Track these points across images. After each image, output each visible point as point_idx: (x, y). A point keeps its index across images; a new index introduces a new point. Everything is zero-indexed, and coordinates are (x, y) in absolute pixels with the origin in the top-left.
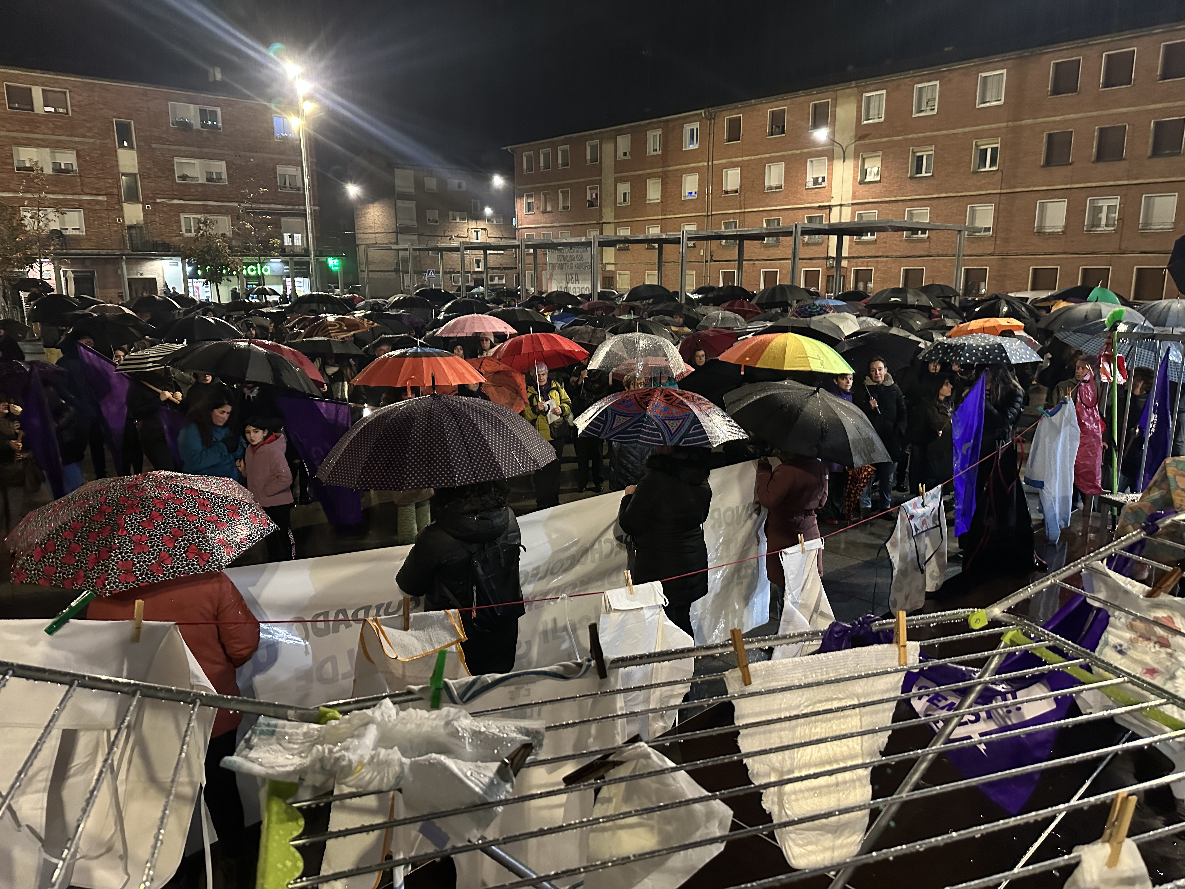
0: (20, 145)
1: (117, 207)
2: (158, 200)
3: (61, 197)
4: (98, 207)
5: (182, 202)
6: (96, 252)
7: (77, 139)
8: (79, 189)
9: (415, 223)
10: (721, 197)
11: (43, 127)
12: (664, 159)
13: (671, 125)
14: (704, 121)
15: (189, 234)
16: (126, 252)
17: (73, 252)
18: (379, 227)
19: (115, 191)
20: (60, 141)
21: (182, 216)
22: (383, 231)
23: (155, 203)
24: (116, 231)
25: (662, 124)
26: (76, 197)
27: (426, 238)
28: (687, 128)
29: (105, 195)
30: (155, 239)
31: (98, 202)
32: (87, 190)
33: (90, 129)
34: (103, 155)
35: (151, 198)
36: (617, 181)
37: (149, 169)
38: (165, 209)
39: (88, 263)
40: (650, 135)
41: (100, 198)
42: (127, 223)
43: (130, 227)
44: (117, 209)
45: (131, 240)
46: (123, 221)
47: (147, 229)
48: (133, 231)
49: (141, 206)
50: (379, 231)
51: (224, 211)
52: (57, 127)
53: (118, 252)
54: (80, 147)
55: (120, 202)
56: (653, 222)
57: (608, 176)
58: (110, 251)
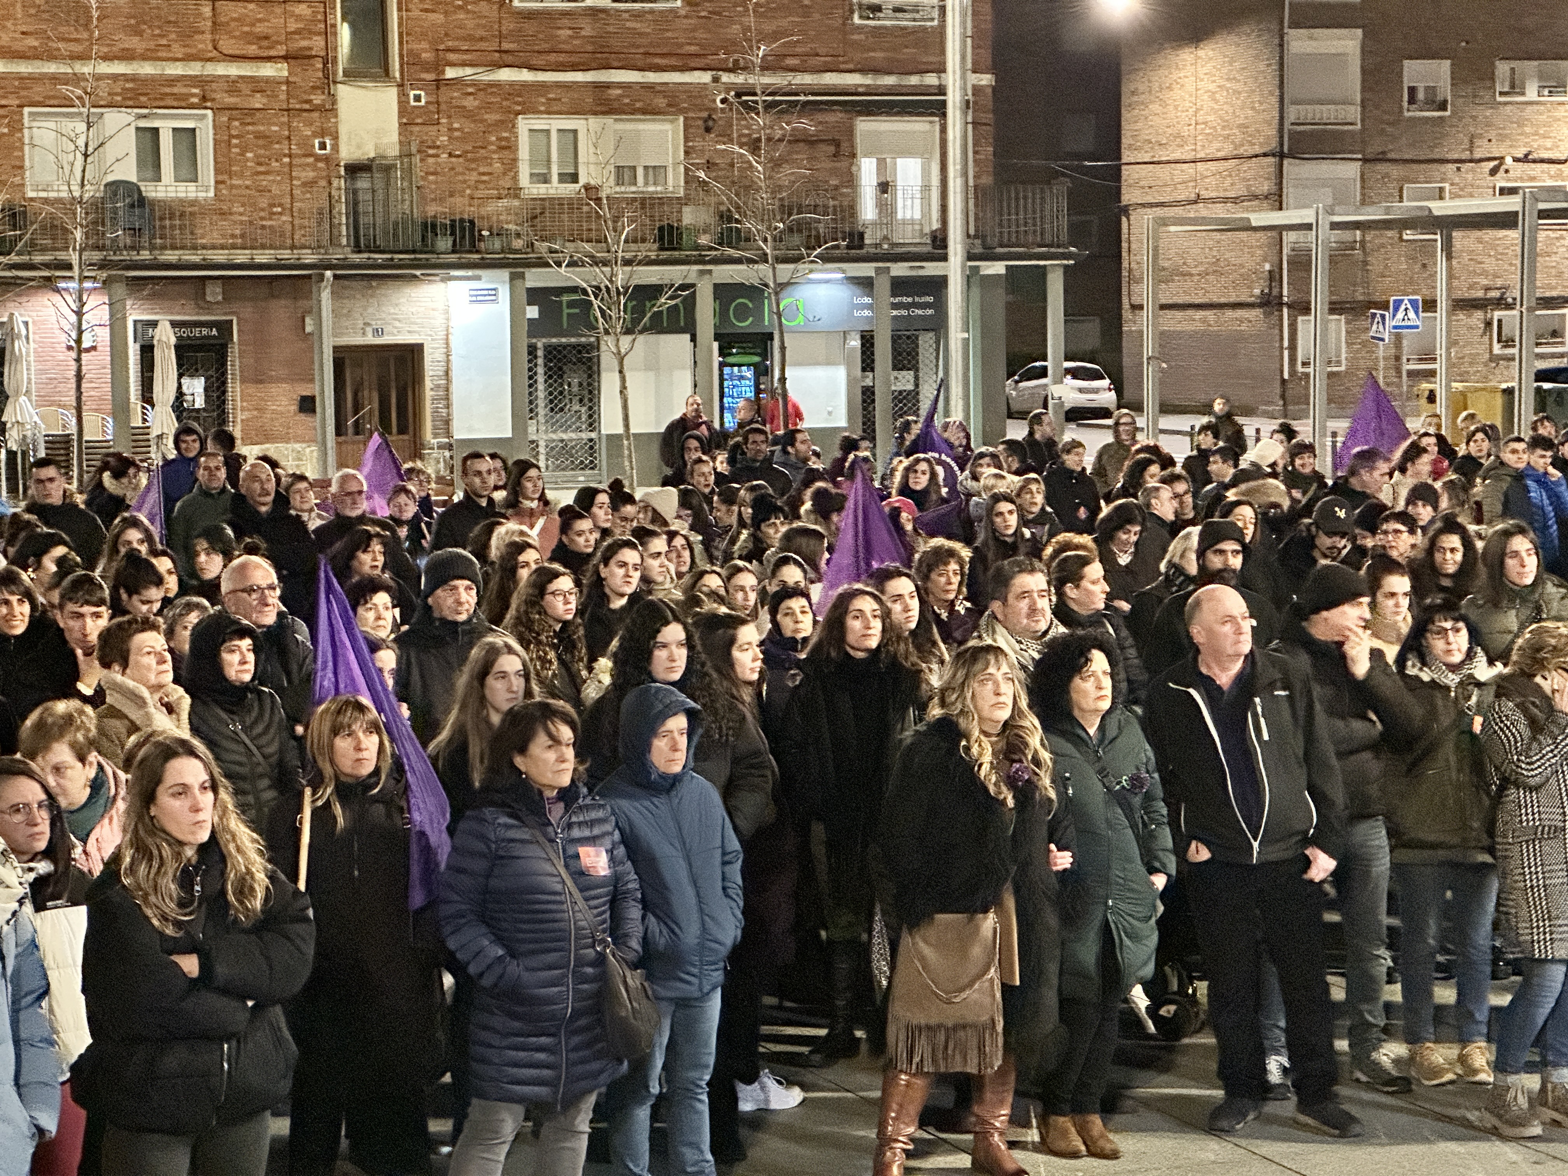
1: (318, 99)
2: (451, 73)
3: (147, 69)
4: (258, 101)
5: (526, 76)
6: (241, 257)
8: (203, 42)
9: (1354, 113)
15: (540, 190)
16: (336, 255)
17: (171, 256)
18: (1211, 138)
19: (317, 43)
21: (524, 125)
22: (1227, 149)
23: (439, 83)
24: (309, 184)
26: (194, 69)
27: (1395, 171)
29: (286, 58)
30: (432, 210)
31: (258, 85)
32: (228, 45)
35: (426, 67)
38: (470, 103)
39: (214, 293)
41: (268, 70)
42: (348, 153)
43: (354, 169)
44: (319, 109)
45: (353, 213)
46: (336, 147)
47: (409, 172)
48: (363, 183)
49: (392, 93)
50: (1211, 150)
51: (661, 102)
53: (309, 258)
55: (328, 81)
58: (285, 254)
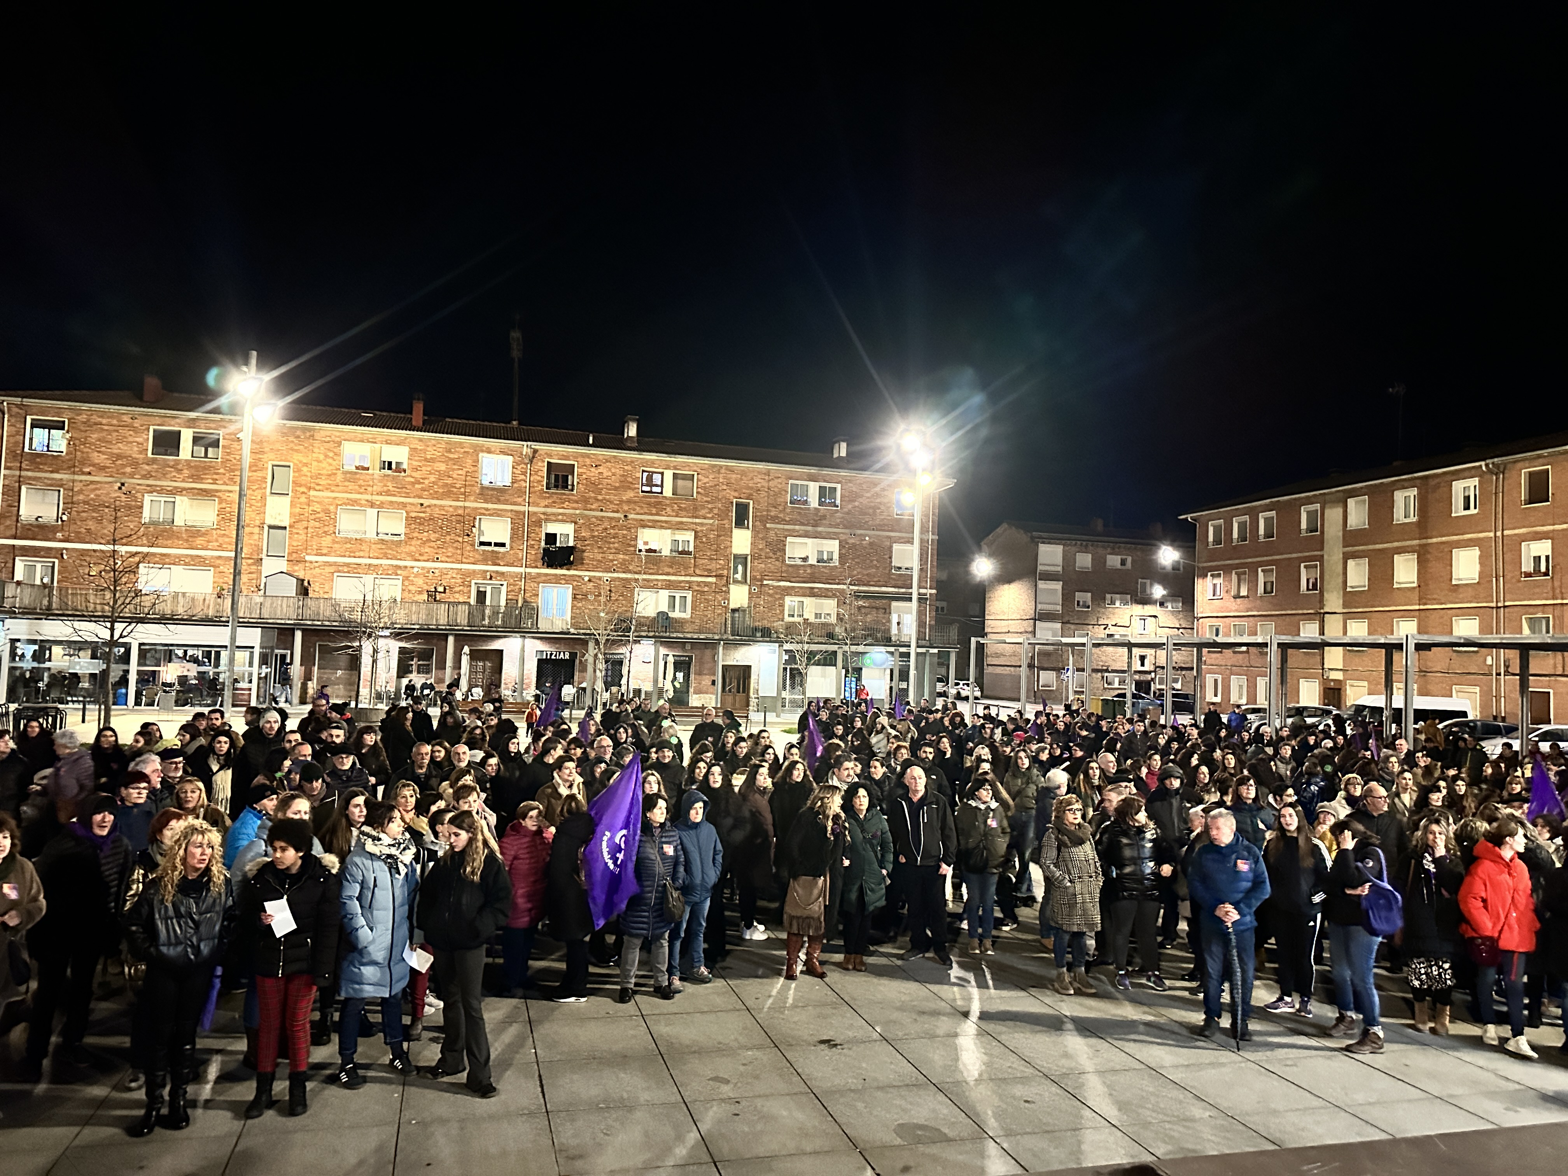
0: (644, 527)
1: (724, 589)
2: (766, 582)
3: (673, 578)
4: (706, 589)
5: (789, 584)
6: (697, 636)
7: (697, 521)
8: (691, 571)
9: (1059, 608)
10: (1520, 581)
11: (668, 509)
12: (1423, 527)
13: (1432, 482)
14: (1488, 476)
15: (791, 619)
16: (726, 637)
17: (675, 635)
18: (1013, 613)
19: (725, 572)
20: (682, 523)
21: (788, 599)
22: (1018, 617)
23: (762, 585)
24: (719, 615)
25: (1418, 482)
26: (688, 578)
27: (1073, 627)
28: (1458, 487)
29: (714, 576)
30: (757, 624)
31: (707, 584)
32: (698, 572)
33: (711, 510)
34: (719, 536)
35: (759, 580)
36: (1346, 557)
37: (761, 550)
38: (771, 592)
39: (688, 647)
40: (1399, 496)
41: (710, 580)
42: (732, 606)
43: (734, 611)
44: (725, 592)
45: (733, 624)
46: (728, 604)
47: (750, 612)
48: (737, 615)
49: (747, 588)
50: (1013, 617)
51: (830, 594)
52: (681, 509)
53: (717, 637)
54: (699, 528)
55: (727, 584)
56: (1407, 614)
57: (1334, 552)
58: (710, 636)
